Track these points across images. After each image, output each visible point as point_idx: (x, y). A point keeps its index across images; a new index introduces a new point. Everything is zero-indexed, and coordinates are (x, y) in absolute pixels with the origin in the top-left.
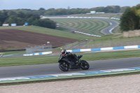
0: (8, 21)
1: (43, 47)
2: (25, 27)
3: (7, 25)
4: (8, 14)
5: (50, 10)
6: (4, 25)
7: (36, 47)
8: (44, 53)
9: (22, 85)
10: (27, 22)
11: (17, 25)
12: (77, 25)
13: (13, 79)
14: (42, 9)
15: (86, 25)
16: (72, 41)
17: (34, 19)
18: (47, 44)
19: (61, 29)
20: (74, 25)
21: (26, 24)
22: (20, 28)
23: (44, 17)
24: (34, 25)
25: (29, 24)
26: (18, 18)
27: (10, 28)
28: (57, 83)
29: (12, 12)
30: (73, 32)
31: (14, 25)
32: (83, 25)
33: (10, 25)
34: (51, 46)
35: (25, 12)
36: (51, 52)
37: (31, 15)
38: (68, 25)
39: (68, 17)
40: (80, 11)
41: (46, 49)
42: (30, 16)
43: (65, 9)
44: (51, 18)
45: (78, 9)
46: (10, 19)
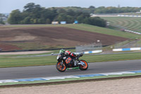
0: (58, 18)
1: (93, 45)
2: (75, 25)
3: (57, 23)
4: (58, 11)
5: (100, 8)
6: (53, 23)
7: (86, 45)
8: (94, 52)
10: (77, 20)
11: (67, 23)
12: (127, 23)
13: (62, 78)
14: (92, 7)
15: (136, 23)
16: (122, 39)
17: (84, 17)
18: (97, 42)
19: (111, 27)
20: (124, 23)
21: (76, 22)
23: (94, 16)
24: (84, 23)
25: (79, 23)
26: (68, 16)
27: (59, 26)
28: (107, 82)
29: (62, 10)
30: (124, 31)
31: (63, 23)
32: (133, 23)
33: (60, 23)
34: (101, 45)
35: (75, 10)
36: (101, 51)
37: (81, 13)
38: (118, 23)
39: (119, 16)
40: (129, 10)
41: (96, 48)
43: (115, 8)
44: (101, 16)
45: (128, 7)
46: (60, 16)
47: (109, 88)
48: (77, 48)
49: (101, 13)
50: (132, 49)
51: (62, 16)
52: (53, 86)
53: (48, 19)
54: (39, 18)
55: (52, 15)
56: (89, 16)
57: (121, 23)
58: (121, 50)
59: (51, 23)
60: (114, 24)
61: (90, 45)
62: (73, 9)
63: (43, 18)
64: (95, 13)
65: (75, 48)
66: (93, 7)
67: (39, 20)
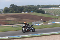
0: (24, 10)
1: (39, 21)
2: (32, 13)
3: (24, 12)
4: (24, 7)
5: (42, 5)
6: (22, 12)
8: (40, 24)
9: (31, 38)
11: (28, 12)
12: (54, 12)
14: (38, 5)
15: (57, 12)
16: (52, 19)
17: (35, 10)
18: (41, 20)
19: (47, 14)
20: (52, 12)
22: (29, 13)
23: (39, 9)
24: (35, 12)
25: (33, 12)
26: (28, 9)
27: (25, 13)
28: (46, 37)
29: (26, 7)
30: (52, 15)
31: (26, 12)
33: (25, 12)
34: (43, 21)
35: (32, 7)
36: (43, 24)
37: (34, 8)
38: (50, 12)
39: (50, 9)
41: (41, 22)
43: (48, 5)
44: (42, 9)
45: (54, 5)
47: (47, 39)
48: (33, 23)
49: (43, 8)
50: (56, 23)
51: (26, 9)
52: (23, 39)
53: (20, 11)
54: (16, 10)
55: (21, 9)
56: (37, 9)
57: (51, 11)
58: (51, 23)
59: (21, 12)
61: (38, 21)
62: (31, 6)
63: (18, 11)
67: (16, 11)
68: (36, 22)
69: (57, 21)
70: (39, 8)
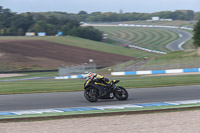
0: (34, 28)
1: (84, 67)
2: (58, 38)
3: (33, 34)
4: (35, 19)
5: (94, 14)
6: (28, 34)
10: (62, 31)
11: (47, 34)
12: (132, 36)
13: (39, 112)
14: (83, 13)
15: (145, 36)
16: (125, 59)
17: (71, 27)
18: (89, 63)
19: (109, 41)
20: (128, 36)
21: (60, 33)
22: (51, 38)
23: (85, 25)
24: (71, 35)
25: (65, 34)
26: (49, 25)
27: (36, 38)
28: (103, 118)
29: (40, 16)
30: (127, 47)
31: (42, 34)
32: (141, 36)
33: (36, 35)
34: (95, 66)
35: (59, 17)
38: (119, 35)
39: (121, 25)
40: (136, 16)
41: (88, 70)
42: (65, 22)
43: (115, 14)
44: (96, 25)
45: (135, 13)
46: (37, 25)
47: (105, 128)
48: (61, 70)
49: (96, 21)
50: (139, 73)
51: (40, 24)
52: (26, 123)
53: (20, 30)
54: (8, 27)
55: (26, 23)
56: (78, 25)
57: (124, 35)
58: (122, 73)
59: (24, 35)
60: (114, 37)
61: (79, 66)
62: (56, 15)
63: (14, 28)
64: (88, 22)
65: (57, 71)
66: (85, 13)
67: (8, 30)
68: (74, 68)
69: (142, 66)
70: (85, 21)
